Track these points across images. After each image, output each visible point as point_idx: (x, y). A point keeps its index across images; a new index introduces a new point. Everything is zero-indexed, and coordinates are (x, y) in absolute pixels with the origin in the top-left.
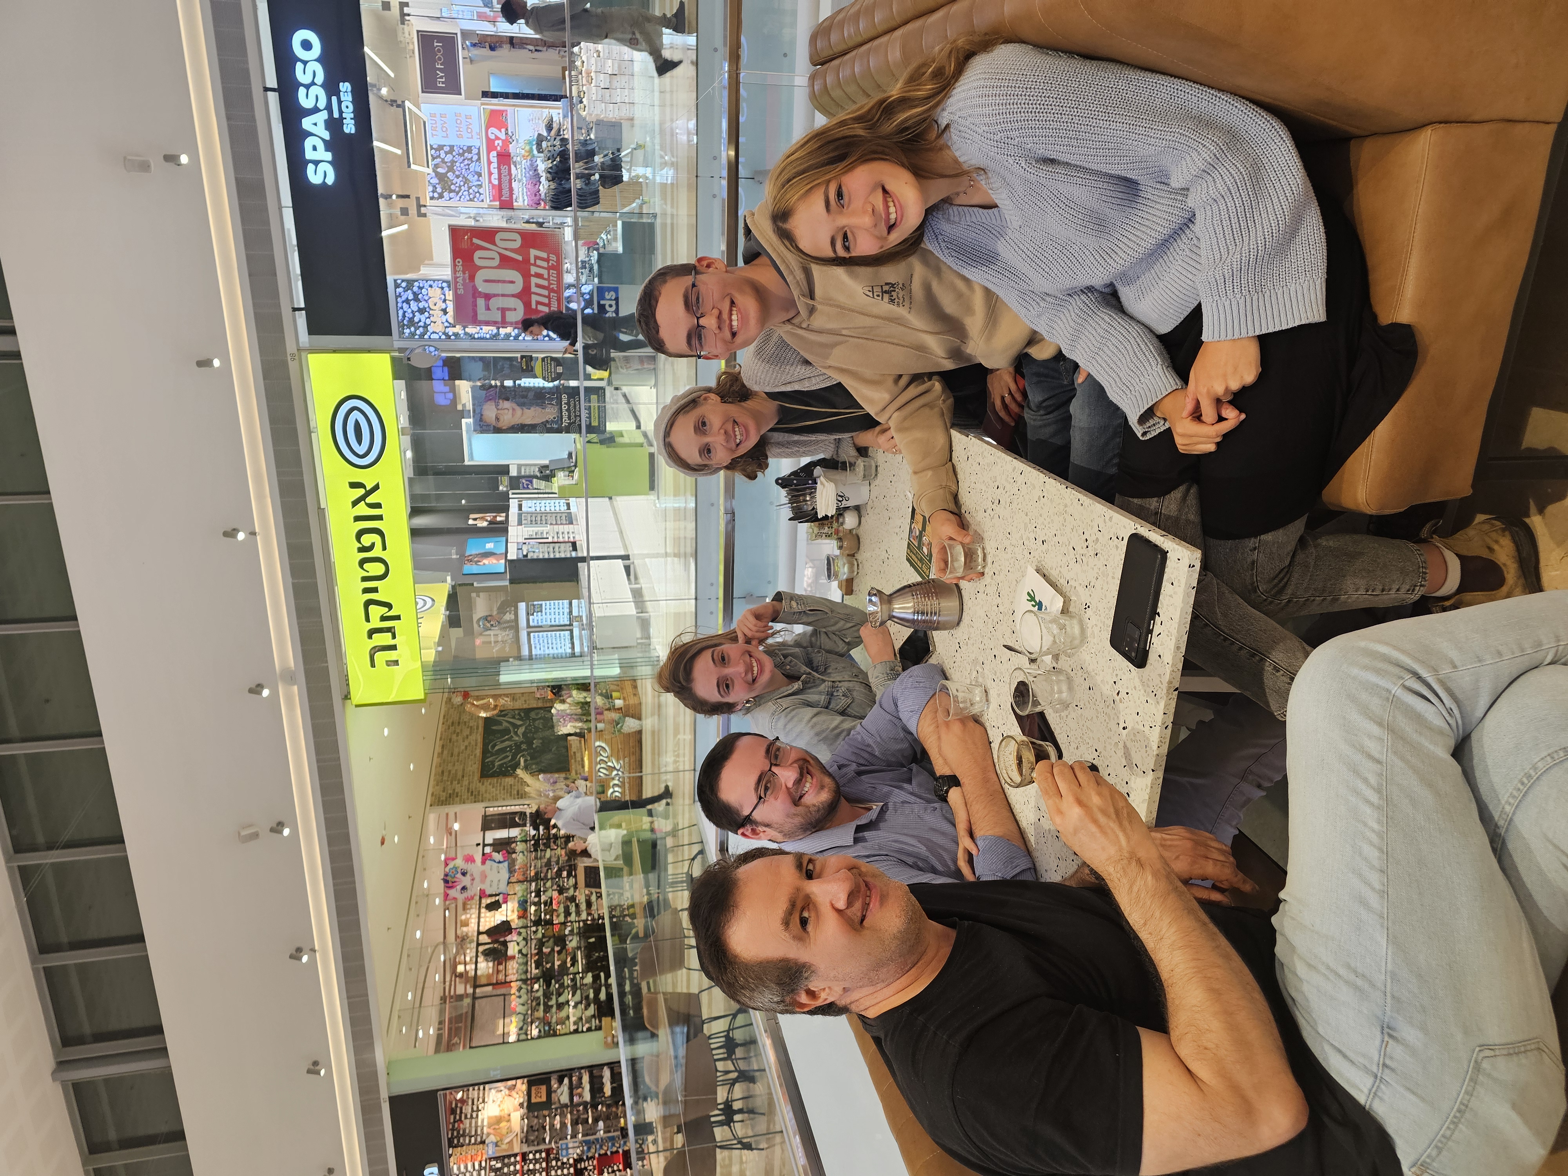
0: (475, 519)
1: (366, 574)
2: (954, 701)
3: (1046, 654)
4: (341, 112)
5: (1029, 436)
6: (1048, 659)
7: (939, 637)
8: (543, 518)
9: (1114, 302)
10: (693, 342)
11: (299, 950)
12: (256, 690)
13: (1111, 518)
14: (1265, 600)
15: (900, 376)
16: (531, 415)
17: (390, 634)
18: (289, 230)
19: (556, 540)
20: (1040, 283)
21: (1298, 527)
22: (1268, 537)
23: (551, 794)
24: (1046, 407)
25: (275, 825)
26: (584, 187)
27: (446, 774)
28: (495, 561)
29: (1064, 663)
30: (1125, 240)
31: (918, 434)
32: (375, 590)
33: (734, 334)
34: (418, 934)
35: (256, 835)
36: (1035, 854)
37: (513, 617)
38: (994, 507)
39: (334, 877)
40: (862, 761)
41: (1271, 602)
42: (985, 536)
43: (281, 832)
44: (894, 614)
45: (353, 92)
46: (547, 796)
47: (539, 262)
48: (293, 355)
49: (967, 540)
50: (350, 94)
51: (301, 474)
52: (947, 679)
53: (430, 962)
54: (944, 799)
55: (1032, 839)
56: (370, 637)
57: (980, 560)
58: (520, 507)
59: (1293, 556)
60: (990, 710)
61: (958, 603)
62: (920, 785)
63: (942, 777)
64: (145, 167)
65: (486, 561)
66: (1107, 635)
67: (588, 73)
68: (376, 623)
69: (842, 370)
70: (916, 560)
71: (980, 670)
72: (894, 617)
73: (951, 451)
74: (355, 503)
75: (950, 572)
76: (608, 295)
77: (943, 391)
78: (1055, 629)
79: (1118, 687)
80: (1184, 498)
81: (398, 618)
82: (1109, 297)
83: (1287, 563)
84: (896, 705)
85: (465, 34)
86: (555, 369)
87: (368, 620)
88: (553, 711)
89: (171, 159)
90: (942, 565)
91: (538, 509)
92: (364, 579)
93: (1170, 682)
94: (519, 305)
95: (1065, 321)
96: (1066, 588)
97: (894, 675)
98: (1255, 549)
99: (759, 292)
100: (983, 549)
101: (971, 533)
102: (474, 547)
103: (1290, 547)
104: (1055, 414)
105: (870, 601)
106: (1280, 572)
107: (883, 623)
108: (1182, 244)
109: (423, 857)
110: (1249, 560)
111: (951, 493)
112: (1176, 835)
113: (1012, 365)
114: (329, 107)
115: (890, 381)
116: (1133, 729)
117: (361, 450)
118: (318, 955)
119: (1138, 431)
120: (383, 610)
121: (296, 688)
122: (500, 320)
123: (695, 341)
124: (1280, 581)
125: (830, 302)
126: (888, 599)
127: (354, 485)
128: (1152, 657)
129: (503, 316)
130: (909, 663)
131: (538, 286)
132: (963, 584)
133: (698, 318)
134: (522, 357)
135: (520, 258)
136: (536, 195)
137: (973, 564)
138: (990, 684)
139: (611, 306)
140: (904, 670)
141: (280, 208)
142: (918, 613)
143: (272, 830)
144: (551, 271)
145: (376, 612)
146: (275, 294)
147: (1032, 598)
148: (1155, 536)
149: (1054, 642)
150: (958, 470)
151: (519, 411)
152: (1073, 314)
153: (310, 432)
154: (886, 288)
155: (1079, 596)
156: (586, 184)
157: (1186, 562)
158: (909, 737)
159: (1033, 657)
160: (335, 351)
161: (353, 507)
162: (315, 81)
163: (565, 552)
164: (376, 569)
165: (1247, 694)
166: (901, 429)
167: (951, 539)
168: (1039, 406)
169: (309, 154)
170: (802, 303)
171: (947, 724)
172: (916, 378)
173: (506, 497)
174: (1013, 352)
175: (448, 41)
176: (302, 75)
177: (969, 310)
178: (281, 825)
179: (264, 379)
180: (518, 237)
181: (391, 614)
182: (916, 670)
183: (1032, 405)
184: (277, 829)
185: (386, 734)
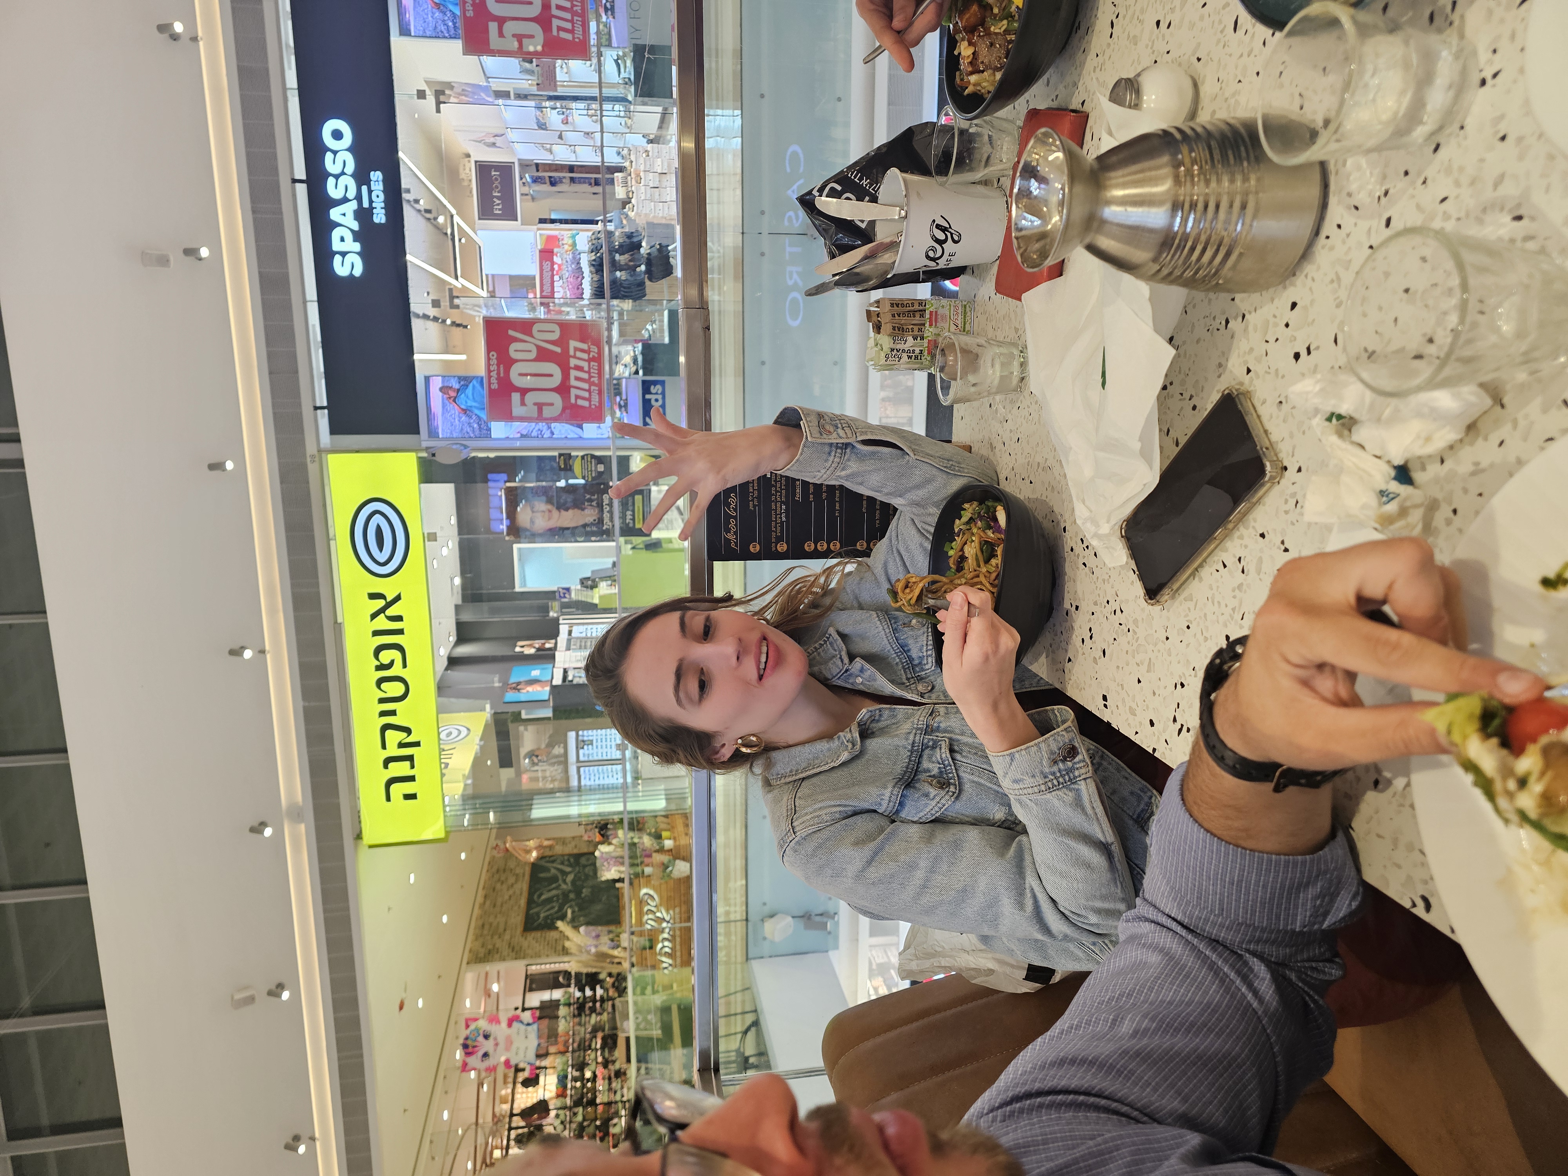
0: (522, 647)
1: (383, 695)
4: (371, 202)
11: (297, 1138)
12: (257, 829)
17: (408, 763)
18: (314, 326)
23: (593, 950)
25: (273, 987)
26: (629, 278)
27: (487, 927)
28: (539, 689)
32: (393, 713)
34: (446, 1115)
35: (251, 1000)
37: (562, 751)
39: (339, 1050)
43: (279, 996)
45: (385, 181)
46: (588, 952)
47: (579, 354)
48: (313, 456)
50: (381, 183)
51: (317, 583)
53: (458, 1149)
56: (386, 766)
58: (570, 633)
64: (163, 261)
65: (530, 689)
67: (638, 175)
68: (393, 750)
74: (374, 616)
76: (653, 389)
81: (417, 744)
85: (525, 165)
86: (596, 468)
87: (384, 746)
88: (597, 854)
89: (191, 252)
91: (589, 635)
92: (382, 701)
94: (557, 399)
102: (518, 674)
109: (456, 1023)
114: (359, 197)
117: (382, 558)
118: (318, 1144)
120: (401, 736)
121: (302, 827)
122: (536, 415)
127: (373, 596)
129: (540, 410)
131: (577, 379)
134: (560, 455)
135: (558, 350)
136: (578, 289)
139: (657, 400)
141: (305, 302)
143: (270, 993)
144: (592, 363)
145: (394, 737)
146: (297, 394)
151: (555, 513)
153: (328, 540)
156: (631, 276)
160: (357, 452)
161: (372, 620)
162: (345, 171)
164: (395, 689)
169: (336, 246)
173: (556, 623)
175: (505, 170)
176: (331, 165)
178: (281, 987)
179: (282, 482)
180: (556, 328)
181: (410, 739)
184: (275, 992)
185: (412, 881)
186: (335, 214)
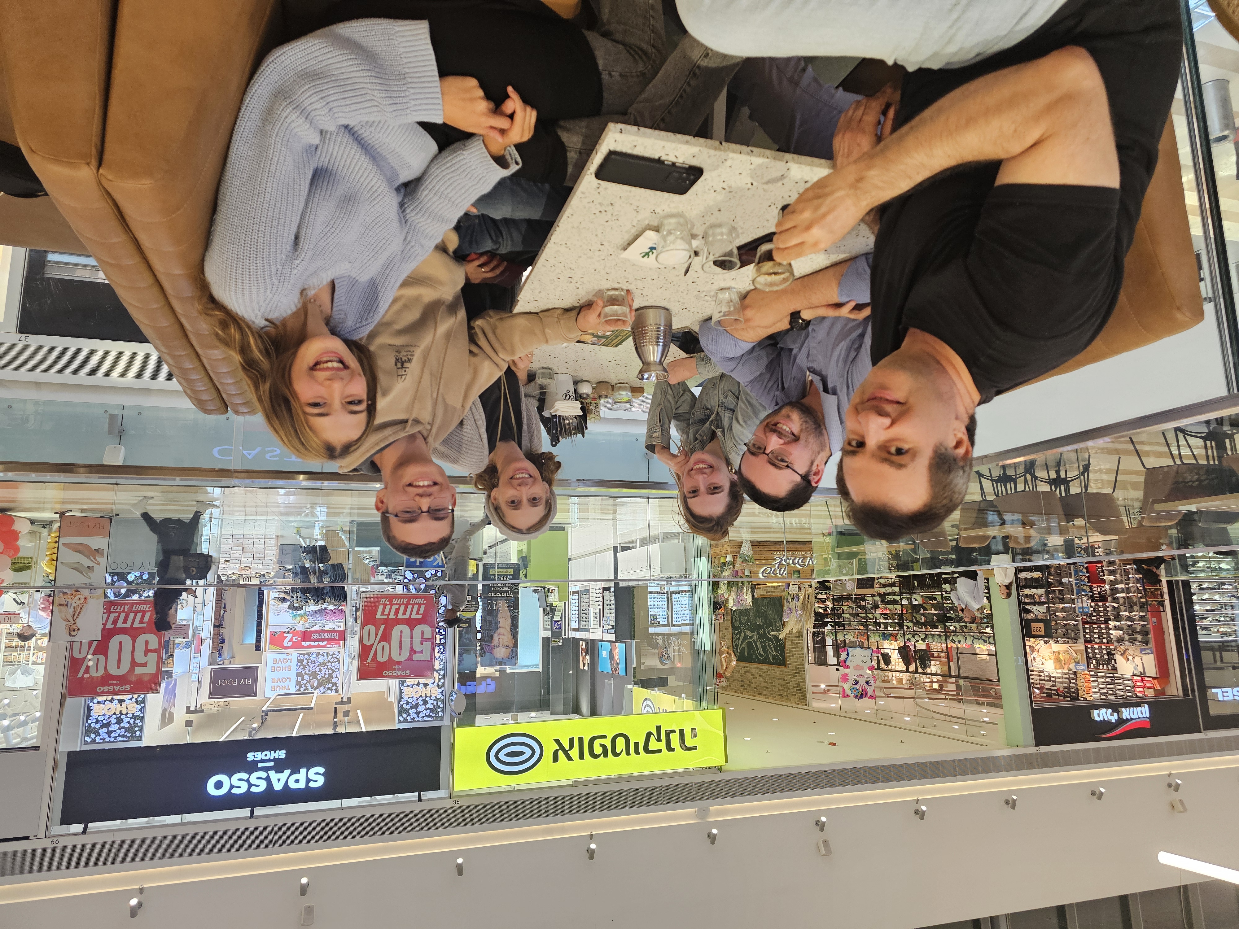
0: (584, 665)
1: (624, 751)
2: (728, 315)
3: (690, 244)
4: (269, 760)
5: (519, 248)
6: (695, 244)
7: (677, 325)
8: (584, 612)
9: (412, 186)
10: (442, 516)
11: (917, 812)
12: (712, 838)
13: (583, 193)
14: (652, 66)
15: (471, 352)
16: (504, 621)
17: (671, 734)
18: (359, 802)
19: (601, 603)
20: (396, 245)
21: (594, 38)
22: (601, 63)
23: (799, 612)
24: (497, 236)
25: (818, 828)
27: (781, 693)
28: (617, 651)
29: (699, 230)
30: (362, 180)
31: (516, 339)
32: (637, 745)
33: (435, 484)
34: (907, 719)
35: (825, 842)
36: (854, 253)
37: (660, 637)
38: (574, 282)
39: (860, 783)
40: (775, 386)
41: (654, 61)
42: (597, 288)
43: (824, 823)
44: (658, 361)
45: (254, 751)
46: (801, 615)
48: (455, 802)
49: (601, 303)
50: (256, 753)
51: (546, 799)
52: (710, 319)
53: (929, 710)
54: (808, 323)
55: (842, 256)
56: (673, 750)
57: (617, 293)
58: (575, 630)
59: (617, 42)
60: (736, 287)
61: (651, 310)
62: (794, 342)
63: (791, 323)
64: (309, 910)
65: (617, 657)
66: (677, 197)
67: (242, 569)
68: (662, 745)
69: (465, 397)
70: (616, 340)
71: (704, 294)
72: (660, 360)
73: (530, 313)
74: (570, 758)
75: (626, 316)
77: (483, 318)
78: (671, 238)
79: (719, 189)
80: (568, 130)
81: (658, 728)
82: (408, 190)
83: (621, 47)
84: (731, 359)
85: (211, 663)
87: (659, 751)
88: (734, 609)
89: (303, 890)
90: (620, 323)
91: (577, 616)
92: (628, 753)
93: (715, 149)
94: (418, 629)
95: (426, 226)
96: (639, 228)
97: (706, 360)
98: (610, 74)
99: (403, 463)
100: (608, 290)
101: (595, 299)
102: (605, 667)
103: (609, 44)
104: (502, 229)
105: (647, 379)
106: (630, 53)
107: (665, 370)
108: (366, 134)
109: (846, 712)
110: (618, 78)
111: (563, 314)
112: (840, 144)
113: (462, 264)
114: (266, 769)
115: (475, 360)
116: (752, 178)
117: (528, 752)
118: (921, 798)
119: (514, 168)
120: (653, 739)
121: (711, 808)
122: (430, 643)
123: (441, 514)
124: (637, 53)
125: (410, 407)
126: (646, 365)
127: (556, 758)
128: (695, 163)
129: (427, 640)
130: (698, 346)
132: (636, 305)
133: (422, 512)
136: (335, 613)
137: (620, 299)
138: (716, 286)
140: (703, 351)
141: (342, 808)
142: (658, 342)
143: (822, 830)
144: (393, 602)
145: (653, 745)
146: (408, 814)
147: (647, 254)
148: (597, 159)
149: (682, 238)
150: (545, 308)
151: (500, 630)
152: (421, 220)
153: (514, 791)
154: (399, 365)
155: (645, 217)
156: (327, 574)
157: (618, 136)
158: (757, 349)
159: (693, 254)
160: (453, 770)
161: (572, 759)
162: (246, 779)
163: (610, 597)
164: (620, 744)
165: (728, 80)
166: (513, 352)
167: (599, 315)
168: (495, 242)
169: (302, 785)
170: (411, 430)
171: (747, 321)
172: (472, 339)
173: (567, 640)
174: (451, 263)
175: (217, 675)
176: (241, 789)
177: (417, 299)
178: (817, 823)
179: (472, 824)
180: (367, 628)
182: (703, 342)
183: (495, 247)
184: (820, 825)
185: (749, 739)
186: (278, 786)
